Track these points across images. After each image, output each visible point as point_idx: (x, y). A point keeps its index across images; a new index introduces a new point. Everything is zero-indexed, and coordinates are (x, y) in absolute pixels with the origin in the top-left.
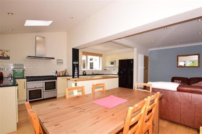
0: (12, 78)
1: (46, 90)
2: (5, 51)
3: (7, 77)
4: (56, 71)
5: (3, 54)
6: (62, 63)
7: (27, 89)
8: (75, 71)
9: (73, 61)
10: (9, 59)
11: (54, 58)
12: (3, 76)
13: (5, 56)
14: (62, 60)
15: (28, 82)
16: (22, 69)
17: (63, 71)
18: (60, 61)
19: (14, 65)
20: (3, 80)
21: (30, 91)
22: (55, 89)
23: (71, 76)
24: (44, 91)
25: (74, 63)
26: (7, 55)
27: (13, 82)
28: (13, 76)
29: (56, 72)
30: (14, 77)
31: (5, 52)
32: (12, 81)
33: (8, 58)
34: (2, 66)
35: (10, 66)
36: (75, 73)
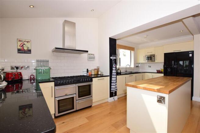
0: (34, 81)
1: (79, 97)
2: (25, 41)
3: (28, 80)
4: (87, 69)
5: (23, 45)
6: (94, 58)
7: (55, 98)
8: (113, 69)
9: (110, 56)
10: (30, 53)
11: (87, 51)
12: (22, 78)
13: (25, 48)
14: (93, 55)
15: (56, 87)
16: (47, 67)
17: (95, 69)
18: (91, 56)
19: (37, 61)
20: (21, 83)
21: (59, 101)
22: (90, 95)
23: (108, 76)
24: (78, 98)
25: (111, 58)
26: (28, 48)
27: (36, 86)
28: (35, 78)
29: (88, 71)
30: (36, 80)
31: (25, 43)
32: (34, 84)
33: (29, 51)
34: (21, 63)
35: (32, 63)
36: (113, 71)
